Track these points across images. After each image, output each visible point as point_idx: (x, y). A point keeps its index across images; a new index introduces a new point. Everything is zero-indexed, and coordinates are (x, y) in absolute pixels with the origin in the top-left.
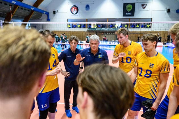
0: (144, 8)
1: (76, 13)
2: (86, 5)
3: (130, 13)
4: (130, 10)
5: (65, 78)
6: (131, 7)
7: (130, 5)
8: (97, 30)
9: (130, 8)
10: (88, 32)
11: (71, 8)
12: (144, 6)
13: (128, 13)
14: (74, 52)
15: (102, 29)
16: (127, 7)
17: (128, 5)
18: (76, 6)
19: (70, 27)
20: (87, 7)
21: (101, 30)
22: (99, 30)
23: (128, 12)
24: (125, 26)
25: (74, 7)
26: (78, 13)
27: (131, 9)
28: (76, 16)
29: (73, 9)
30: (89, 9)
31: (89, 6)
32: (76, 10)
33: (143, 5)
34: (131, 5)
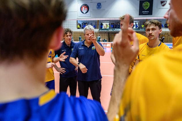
0: (163, 5)
1: (86, 13)
2: (98, 4)
3: (147, 12)
4: (147, 8)
5: (60, 75)
6: (149, 4)
7: (147, 2)
8: (109, 30)
9: (147, 6)
10: (99, 33)
11: (81, 7)
12: (164, 3)
13: (145, 12)
14: (69, 46)
15: (116, 29)
16: (144, 4)
17: (145, 2)
18: (86, 5)
19: (79, 27)
20: (99, 5)
21: (114, 30)
22: (112, 30)
23: (144, 10)
24: (142, 25)
25: (84, 6)
26: (89, 12)
27: (149, 7)
28: (86, 16)
29: (84, 8)
30: (100, 8)
31: (100, 4)
32: (86, 8)
33: (162, 2)
34: (149, 2)
